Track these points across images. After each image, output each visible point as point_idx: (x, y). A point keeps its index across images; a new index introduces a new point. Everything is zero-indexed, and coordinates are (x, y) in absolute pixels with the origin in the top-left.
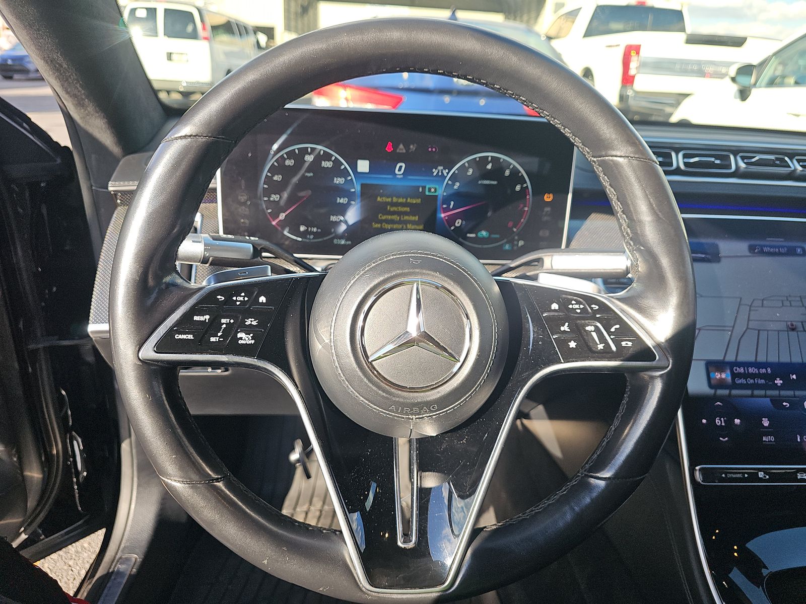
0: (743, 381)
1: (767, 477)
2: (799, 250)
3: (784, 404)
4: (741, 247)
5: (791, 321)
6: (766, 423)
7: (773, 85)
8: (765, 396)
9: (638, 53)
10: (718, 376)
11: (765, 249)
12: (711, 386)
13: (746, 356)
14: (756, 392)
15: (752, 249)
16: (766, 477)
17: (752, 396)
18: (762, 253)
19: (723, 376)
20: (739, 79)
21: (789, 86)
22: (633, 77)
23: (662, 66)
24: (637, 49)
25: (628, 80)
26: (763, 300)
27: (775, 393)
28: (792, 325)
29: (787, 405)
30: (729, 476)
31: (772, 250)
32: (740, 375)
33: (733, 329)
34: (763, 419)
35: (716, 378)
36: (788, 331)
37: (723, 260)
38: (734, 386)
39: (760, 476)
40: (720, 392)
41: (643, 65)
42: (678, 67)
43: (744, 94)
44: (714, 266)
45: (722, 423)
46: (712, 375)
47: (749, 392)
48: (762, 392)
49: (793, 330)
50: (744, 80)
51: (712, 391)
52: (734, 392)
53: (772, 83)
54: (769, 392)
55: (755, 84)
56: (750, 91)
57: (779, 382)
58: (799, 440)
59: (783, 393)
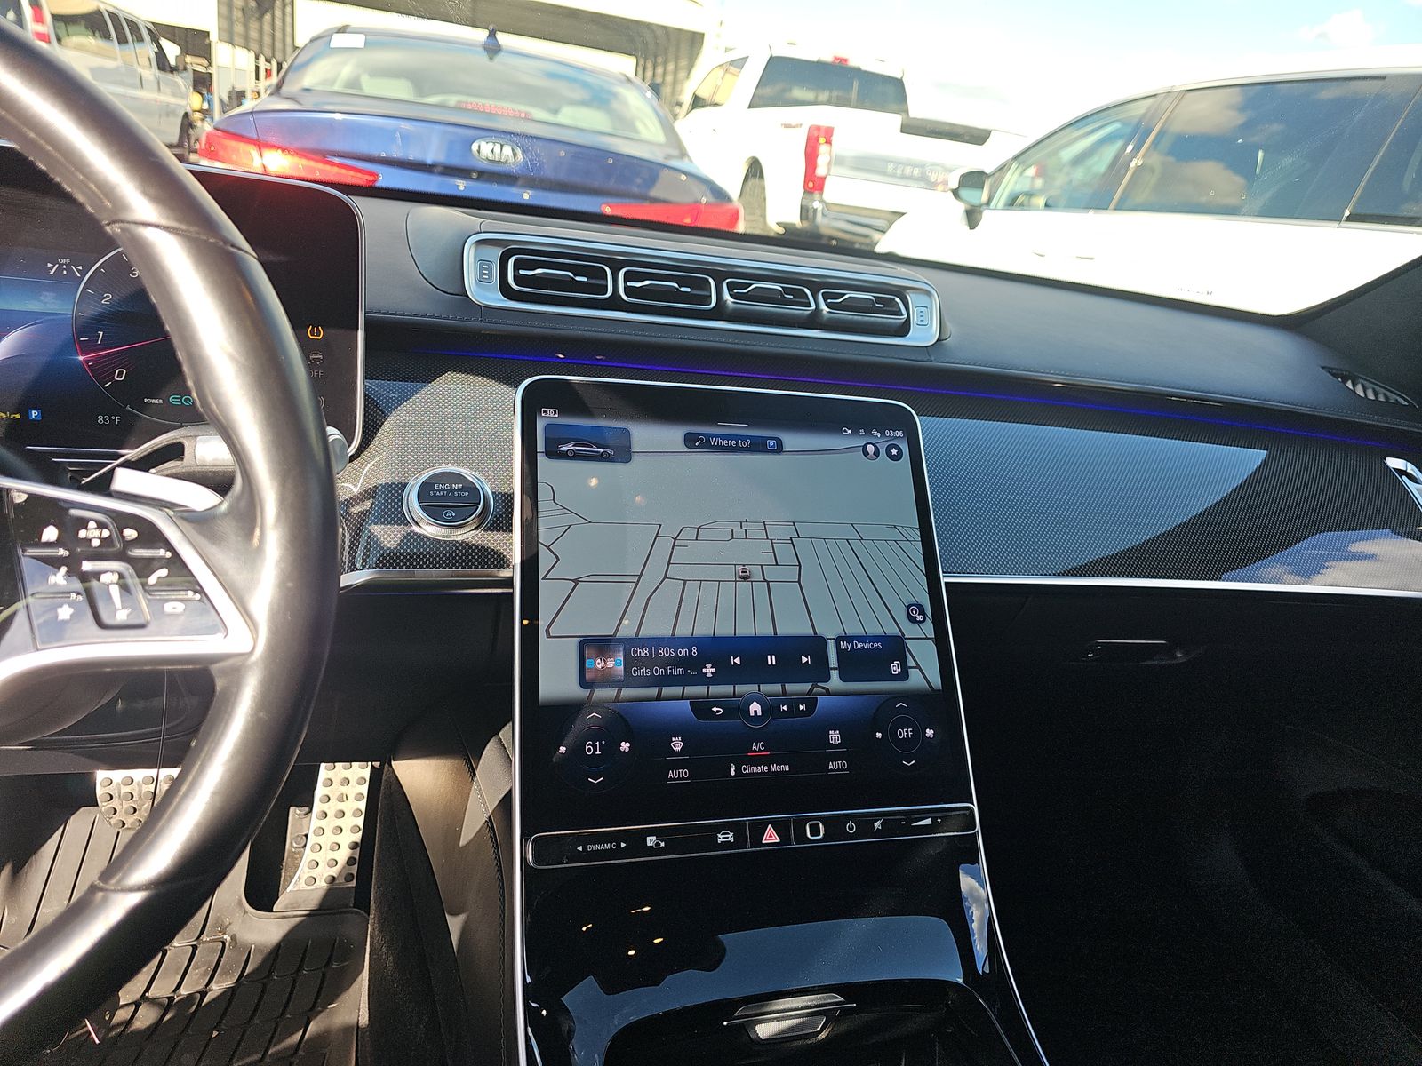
0: (646, 671)
1: (663, 844)
2: (771, 444)
3: (715, 709)
4: (672, 435)
5: (744, 565)
6: (677, 745)
7: (1014, 207)
8: (682, 698)
9: (829, 142)
10: (600, 664)
11: (714, 441)
12: (584, 683)
13: (657, 627)
14: (667, 691)
15: (690, 440)
16: (660, 845)
17: (659, 698)
18: (707, 446)
19: (610, 664)
20: (964, 193)
21: (1037, 209)
22: (823, 179)
23: (868, 166)
24: (828, 134)
25: (814, 184)
26: (698, 528)
27: (700, 690)
28: (744, 570)
29: (719, 711)
30: (591, 847)
31: (725, 443)
32: (641, 663)
33: (638, 581)
34: (674, 739)
35: (597, 670)
36: (736, 581)
37: (635, 458)
38: (628, 681)
39: (649, 844)
40: (600, 694)
41: (838, 161)
42: (890, 167)
43: (972, 217)
44: (618, 468)
45: (595, 750)
46: (588, 663)
47: (654, 691)
48: (677, 690)
49: (745, 579)
50: (972, 196)
51: (585, 693)
52: (627, 692)
53: (1012, 203)
54: (690, 690)
55: (988, 203)
56: (981, 212)
57: (709, 670)
58: (733, 773)
59: (716, 690)
